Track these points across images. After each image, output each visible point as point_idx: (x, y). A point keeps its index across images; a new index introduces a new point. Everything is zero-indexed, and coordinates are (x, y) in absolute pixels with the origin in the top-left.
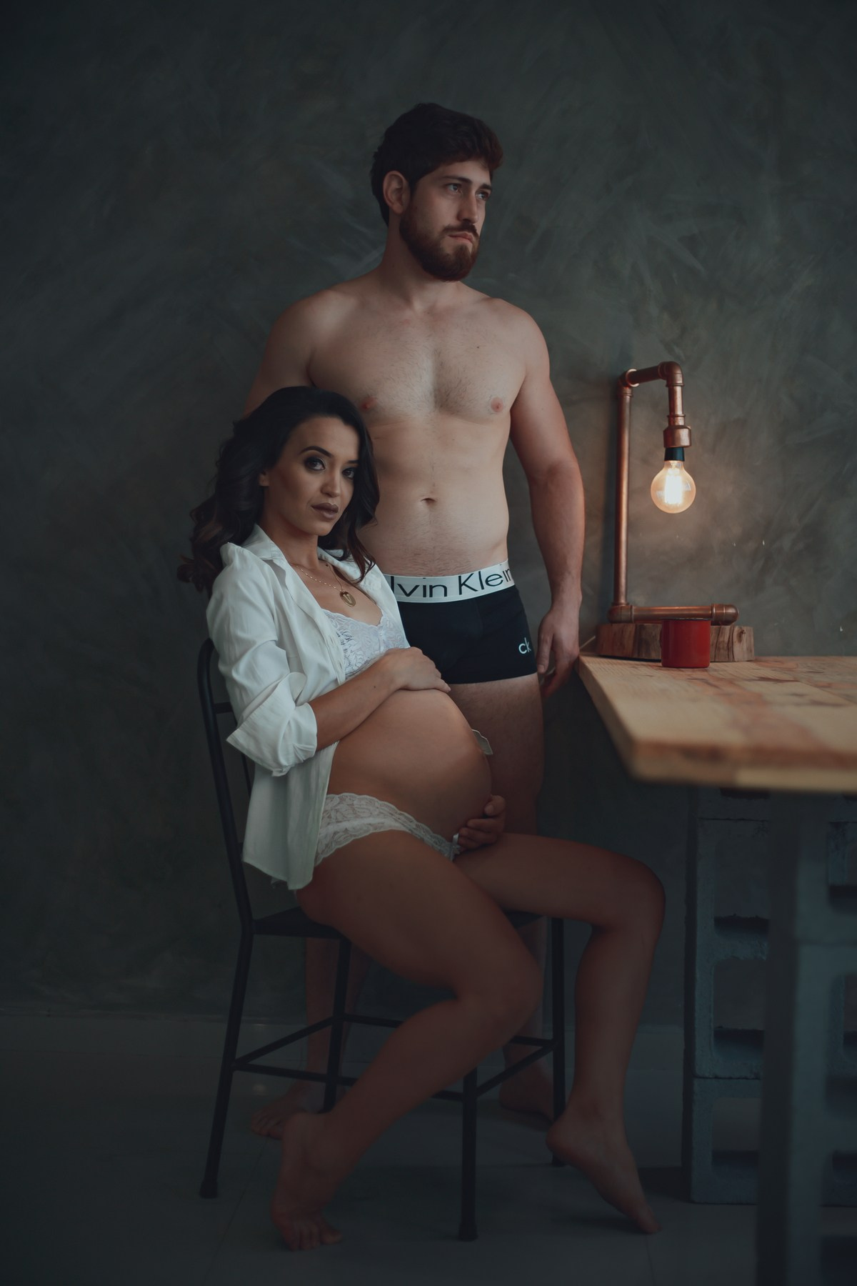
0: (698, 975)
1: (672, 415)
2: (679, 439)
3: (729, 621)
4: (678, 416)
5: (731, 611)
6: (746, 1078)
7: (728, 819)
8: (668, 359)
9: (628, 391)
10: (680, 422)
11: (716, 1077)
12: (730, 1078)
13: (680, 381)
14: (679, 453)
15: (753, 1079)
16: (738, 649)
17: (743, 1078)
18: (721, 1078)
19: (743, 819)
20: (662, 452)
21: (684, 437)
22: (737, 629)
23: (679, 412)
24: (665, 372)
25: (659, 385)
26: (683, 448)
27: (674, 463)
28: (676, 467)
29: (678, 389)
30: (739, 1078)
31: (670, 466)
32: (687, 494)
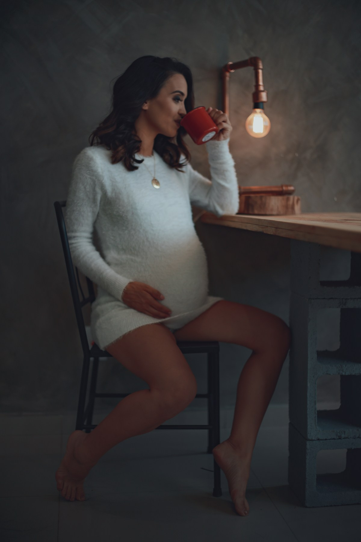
0: (309, 385)
1: (257, 85)
2: (261, 97)
3: (290, 193)
4: (260, 85)
5: (292, 188)
6: (334, 439)
7: (324, 298)
8: (253, 55)
9: (228, 74)
10: (261, 88)
11: (318, 440)
12: (326, 439)
13: (261, 67)
14: (261, 105)
15: (338, 439)
16: (297, 208)
17: (332, 439)
18: (321, 440)
19: (332, 298)
20: (252, 104)
21: (264, 97)
22: (296, 198)
23: (261, 83)
24: (253, 63)
25: (246, 72)
26: (263, 102)
27: (258, 110)
28: (260, 112)
29: (260, 71)
30: (330, 439)
31: (256, 112)
32: (265, 127)
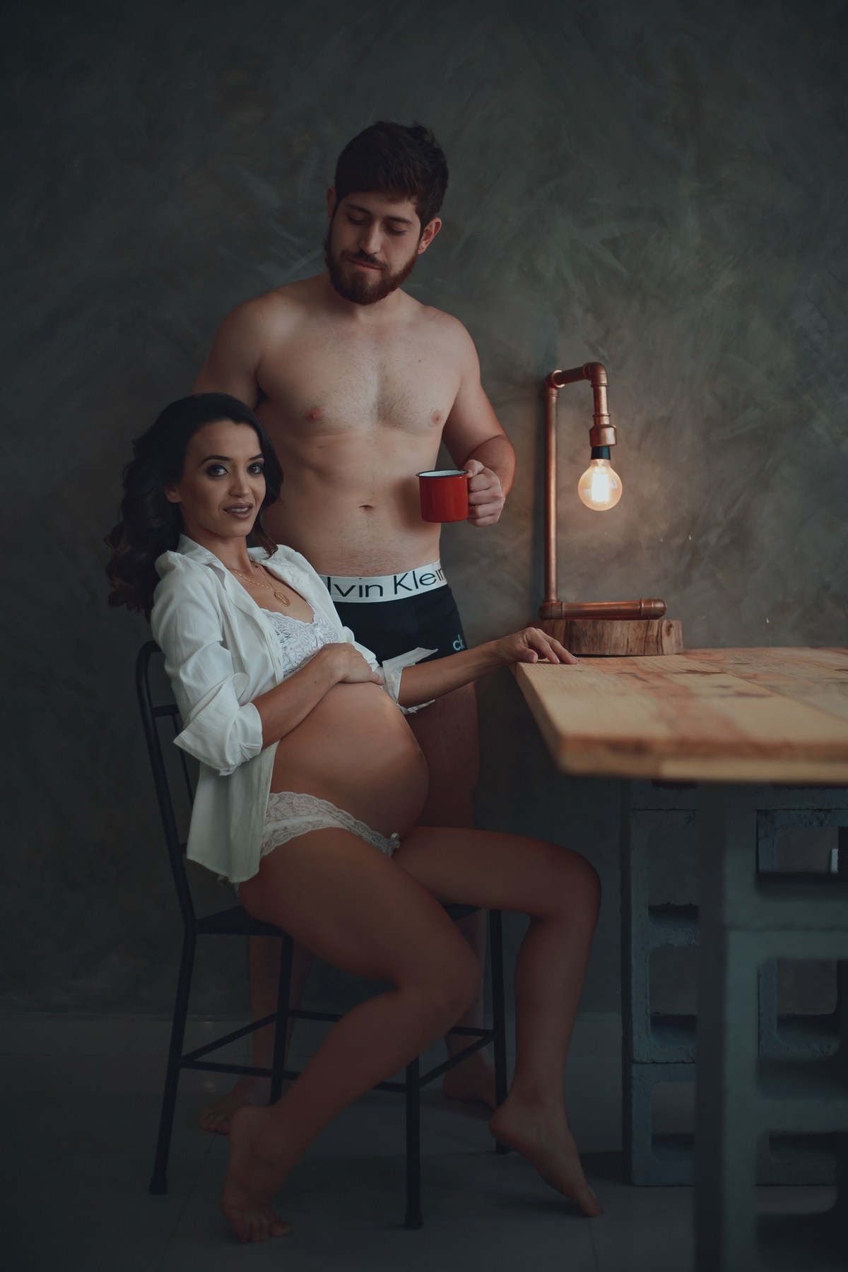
0: (634, 962)
1: (597, 415)
2: (605, 438)
3: (657, 615)
4: (603, 415)
5: (659, 605)
6: (683, 1062)
7: (660, 809)
8: (593, 359)
9: (554, 391)
10: (606, 421)
11: (654, 1062)
12: (668, 1063)
13: (604, 381)
14: (605, 452)
15: (690, 1063)
16: (668, 643)
17: (680, 1063)
18: (658, 1063)
19: (674, 809)
20: (588, 451)
21: (609, 436)
22: (665, 623)
23: (604, 411)
24: (589, 373)
25: (584, 385)
26: (609, 446)
27: (601, 461)
28: (603, 465)
29: (603, 389)
30: (676, 1063)
31: (596, 464)
32: (614, 491)
